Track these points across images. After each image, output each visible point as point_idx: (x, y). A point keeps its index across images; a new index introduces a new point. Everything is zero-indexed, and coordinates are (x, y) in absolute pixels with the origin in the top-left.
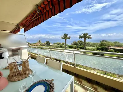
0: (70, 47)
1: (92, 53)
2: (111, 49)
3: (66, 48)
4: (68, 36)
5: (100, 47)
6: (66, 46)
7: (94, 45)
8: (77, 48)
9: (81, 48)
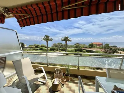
0: (52, 50)
1: (73, 54)
2: (84, 50)
3: (47, 50)
4: (50, 38)
5: (77, 49)
6: (47, 49)
7: (71, 47)
8: (59, 50)
9: (63, 50)
